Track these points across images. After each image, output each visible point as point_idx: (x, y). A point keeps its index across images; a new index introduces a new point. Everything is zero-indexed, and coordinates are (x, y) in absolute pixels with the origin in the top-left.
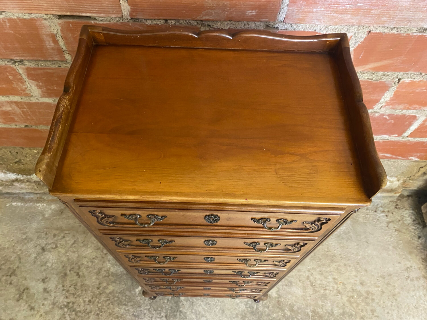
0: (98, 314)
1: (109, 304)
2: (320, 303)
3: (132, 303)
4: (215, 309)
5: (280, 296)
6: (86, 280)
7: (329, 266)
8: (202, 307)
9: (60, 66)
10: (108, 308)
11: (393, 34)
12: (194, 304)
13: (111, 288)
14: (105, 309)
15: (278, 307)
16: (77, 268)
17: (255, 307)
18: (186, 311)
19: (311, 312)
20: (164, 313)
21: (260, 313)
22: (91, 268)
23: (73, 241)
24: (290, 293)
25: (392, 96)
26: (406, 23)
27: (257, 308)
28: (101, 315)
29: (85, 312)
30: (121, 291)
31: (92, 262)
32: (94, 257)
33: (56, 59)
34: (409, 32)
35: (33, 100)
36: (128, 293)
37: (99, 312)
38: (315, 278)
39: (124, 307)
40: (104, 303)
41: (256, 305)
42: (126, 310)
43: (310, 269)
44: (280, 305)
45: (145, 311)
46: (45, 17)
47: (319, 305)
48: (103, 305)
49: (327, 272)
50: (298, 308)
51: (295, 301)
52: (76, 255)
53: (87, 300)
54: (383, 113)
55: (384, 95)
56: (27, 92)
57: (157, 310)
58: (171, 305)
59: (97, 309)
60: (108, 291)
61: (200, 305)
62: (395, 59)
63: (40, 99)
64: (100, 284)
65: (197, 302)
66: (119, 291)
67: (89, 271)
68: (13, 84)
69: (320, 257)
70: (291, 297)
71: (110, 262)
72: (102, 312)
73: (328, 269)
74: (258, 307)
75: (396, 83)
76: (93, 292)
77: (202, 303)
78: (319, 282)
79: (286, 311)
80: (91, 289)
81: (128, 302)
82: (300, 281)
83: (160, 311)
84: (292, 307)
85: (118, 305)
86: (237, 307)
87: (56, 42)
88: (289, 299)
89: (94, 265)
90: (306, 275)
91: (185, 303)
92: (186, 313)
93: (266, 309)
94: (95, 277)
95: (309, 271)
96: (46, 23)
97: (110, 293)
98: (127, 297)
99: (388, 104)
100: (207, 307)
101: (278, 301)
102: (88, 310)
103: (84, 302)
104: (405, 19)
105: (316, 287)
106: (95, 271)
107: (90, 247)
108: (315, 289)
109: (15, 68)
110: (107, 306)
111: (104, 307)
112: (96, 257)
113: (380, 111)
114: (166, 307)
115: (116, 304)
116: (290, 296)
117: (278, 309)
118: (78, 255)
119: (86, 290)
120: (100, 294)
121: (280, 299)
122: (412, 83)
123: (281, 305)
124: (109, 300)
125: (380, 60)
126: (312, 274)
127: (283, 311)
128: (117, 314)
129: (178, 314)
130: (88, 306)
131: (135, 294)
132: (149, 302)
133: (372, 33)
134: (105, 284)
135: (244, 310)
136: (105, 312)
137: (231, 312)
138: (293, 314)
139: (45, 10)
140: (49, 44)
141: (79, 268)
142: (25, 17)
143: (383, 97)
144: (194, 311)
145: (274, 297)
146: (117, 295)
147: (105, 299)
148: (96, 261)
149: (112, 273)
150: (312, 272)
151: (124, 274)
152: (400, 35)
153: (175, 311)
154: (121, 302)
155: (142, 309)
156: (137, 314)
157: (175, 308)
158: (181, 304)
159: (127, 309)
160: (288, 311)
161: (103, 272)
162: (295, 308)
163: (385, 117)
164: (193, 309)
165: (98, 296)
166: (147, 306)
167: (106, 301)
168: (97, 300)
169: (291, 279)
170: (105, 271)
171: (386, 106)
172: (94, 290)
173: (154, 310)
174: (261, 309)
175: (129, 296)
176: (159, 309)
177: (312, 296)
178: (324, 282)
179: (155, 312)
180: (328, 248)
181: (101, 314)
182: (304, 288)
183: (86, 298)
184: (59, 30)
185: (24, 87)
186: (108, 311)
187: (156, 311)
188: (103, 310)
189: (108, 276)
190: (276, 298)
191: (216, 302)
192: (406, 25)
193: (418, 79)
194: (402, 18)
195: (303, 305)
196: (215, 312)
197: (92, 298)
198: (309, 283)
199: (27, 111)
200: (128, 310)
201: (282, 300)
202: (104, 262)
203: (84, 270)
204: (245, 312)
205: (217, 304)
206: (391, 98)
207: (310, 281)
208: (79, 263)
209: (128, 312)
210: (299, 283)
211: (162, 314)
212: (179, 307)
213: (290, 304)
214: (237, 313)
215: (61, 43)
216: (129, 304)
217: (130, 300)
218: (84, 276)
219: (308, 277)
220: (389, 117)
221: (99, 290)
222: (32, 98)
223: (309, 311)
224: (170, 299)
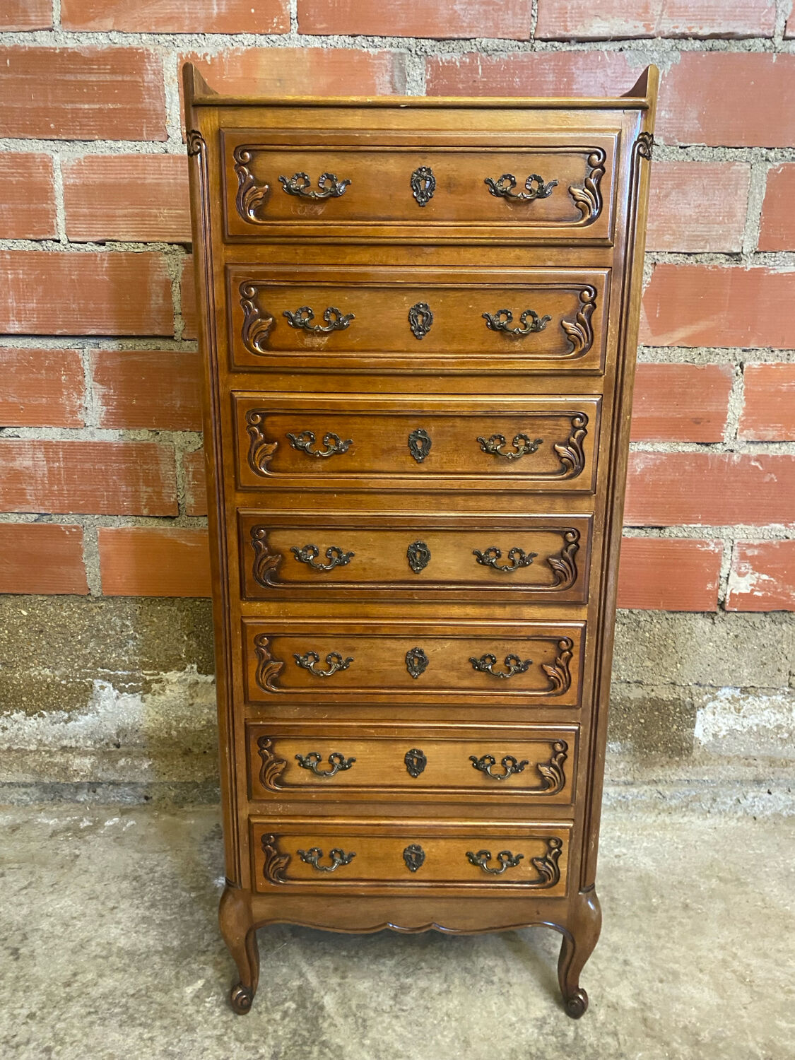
0: (48, 1050)
1: (92, 1023)
2: (783, 1024)
3: (167, 1022)
4: (439, 1037)
5: (645, 1007)
6: (35, 965)
7: (781, 937)
8: (394, 1031)
9: (159, 349)
10: (86, 1035)
11: (691, 266)
12: (369, 1023)
13: (108, 983)
14: (75, 1036)
15: (648, 1036)
16: (20, 938)
17: (571, 1034)
18: (342, 1044)
19: (762, 1048)
20: (269, 1046)
21: (589, 1050)
22: (60, 937)
23: (26, 883)
24: (678, 999)
25: (744, 405)
26: (702, 243)
27: (577, 1037)
28: (58, 1053)
29: (7, 1042)
30: (140, 990)
31: (66, 925)
32: (75, 915)
33: (158, 332)
34: (716, 263)
35: (83, 436)
36: (158, 997)
37: (52, 1044)
38: (749, 965)
39: (139, 1030)
40: (75, 1021)
41: (572, 1028)
42: (142, 1039)
43: (727, 943)
44: (652, 1029)
45: (207, 1043)
46: (168, 248)
47: (781, 1030)
48: (73, 1026)
49: (779, 951)
50: (714, 1038)
51: (699, 1019)
52: (25, 911)
53: (25, 1012)
54: (745, 452)
55: (728, 402)
56: (79, 417)
57: (248, 1039)
58: (293, 1025)
59: (50, 1035)
60: (95, 992)
61: (390, 1026)
62: (715, 317)
63: (97, 432)
64: (75, 975)
65: (379, 1019)
66: (131, 992)
67: (51, 944)
68: (62, 394)
69: (748, 919)
70: (684, 1010)
71: (121, 927)
72: (62, 1042)
73: (781, 946)
74: (581, 1033)
75: (739, 373)
76: (50, 995)
77: (394, 1022)
78: (761, 974)
79: (675, 1045)
80: (43, 987)
81: (154, 1020)
82: (701, 971)
83: (256, 1041)
84: (693, 1035)
85: (120, 1026)
86: (509, 1033)
87: (168, 295)
88: (678, 1016)
89: (71, 932)
90: (715, 957)
91: (339, 1021)
92: (340, 1047)
93: (609, 1040)
94: (66, 957)
95: (722, 948)
96: (164, 259)
97: (104, 996)
98: (155, 1006)
99: (745, 425)
100: (410, 1033)
101: (645, 1020)
102: (17, 1039)
103: (13, 1017)
104: (698, 236)
105: (758, 986)
106: (70, 945)
107: (68, 896)
108: (756, 989)
109: (80, 356)
110: (82, 1028)
111: (75, 1031)
112: (84, 915)
113: (736, 447)
114: (275, 1031)
115: (114, 1022)
116: (679, 1007)
117: (648, 1039)
118: (31, 912)
119: (27, 989)
120: (69, 999)
121: (649, 1014)
122: (765, 369)
123: (657, 1028)
124: (96, 1012)
125: (691, 321)
126: (735, 956)
127: (668, 1044)
128: (111, 1051)
129: (316, 1049)
130: (24, 1027)
131: (182, 999)
132: (224, 1018)
133: (659, 266)
134: (90, 976)
135: (537, 1041)
136: (71, 1044)
137: (492, 1045)
138: (701, 1053)
139: (171, 236)
140: (156, 301)
141: (25, 937)
142: (136, 250)
143: (729, 405)
144: (367, 1042)
145: (627, 1008)
146: (124, 1000)
147: (83, 1011)
148: (79, 924)
149: (120, 949)
150: (734, 950)
151: (157, 952)
152: (703, 270)
153: (304, 1043)
154: (132, 1018)
155: (197, 1036)
156: (177, 1050)
157: (305, 1033)
158: (325, 1025)
159: (146, 1036)
160: (681, 1044)
161: (93, 948)
162: (705, 1036)
163: (753, 464)
164: (364, 1036)
165: (62, 1002)
166: (215, 1027)
167: (82, 1017)
168: (56, 1013)
169: (671, 965)
170: (98, 944)
171: (742, 430)
172: (54, 988)
173: (237, 1040)
174: (591, 1038)
175: (160, 1004)
176: (254, 1037)
177: (750, 1007)
178: (778, 974)
179: (238, 1044)
180: (763, 900)
181: (59, 1048)
182: (720, 989)
183: (22, 1007)
184: (180, 275)
185: (79, 402)
186: (85, 1042)
187: (242, 1042)
188: (68, 1039)
189: (106, 958)
190: (634, 1010)
191: (443, 1020)
192: (705, 247)
193: (772, 361)
194: (694, 236)
195: (730, 1030)
196: (437, 1044)
197: (41, 1009)
198: (728, 975)
199: (59, 467)
200: (151, 1039)
201: (658, 1017)
202: (100, 925)
203: (36, 943)
204: (542, 1045)
205: (443, 1024)
206: (744, 409)
207: (734, 972)
208: (28, 928)
209: (149, 1043)
210: (700, 975)
211: (262, 1051)
212: (320, 1032)
213: (685, 1027)
214: (512, 1050)
215: (176, 297)
216: (158, 1023)
217: (163, 1012)
218: (32, 956)
219: (724, 961)
220: (761, 464)
221: (67, 989)
222: (81, 432)
223: (752, 1045)
224: (291, 1011)
